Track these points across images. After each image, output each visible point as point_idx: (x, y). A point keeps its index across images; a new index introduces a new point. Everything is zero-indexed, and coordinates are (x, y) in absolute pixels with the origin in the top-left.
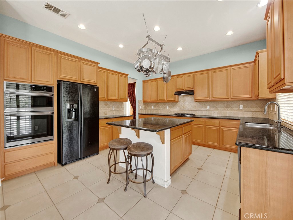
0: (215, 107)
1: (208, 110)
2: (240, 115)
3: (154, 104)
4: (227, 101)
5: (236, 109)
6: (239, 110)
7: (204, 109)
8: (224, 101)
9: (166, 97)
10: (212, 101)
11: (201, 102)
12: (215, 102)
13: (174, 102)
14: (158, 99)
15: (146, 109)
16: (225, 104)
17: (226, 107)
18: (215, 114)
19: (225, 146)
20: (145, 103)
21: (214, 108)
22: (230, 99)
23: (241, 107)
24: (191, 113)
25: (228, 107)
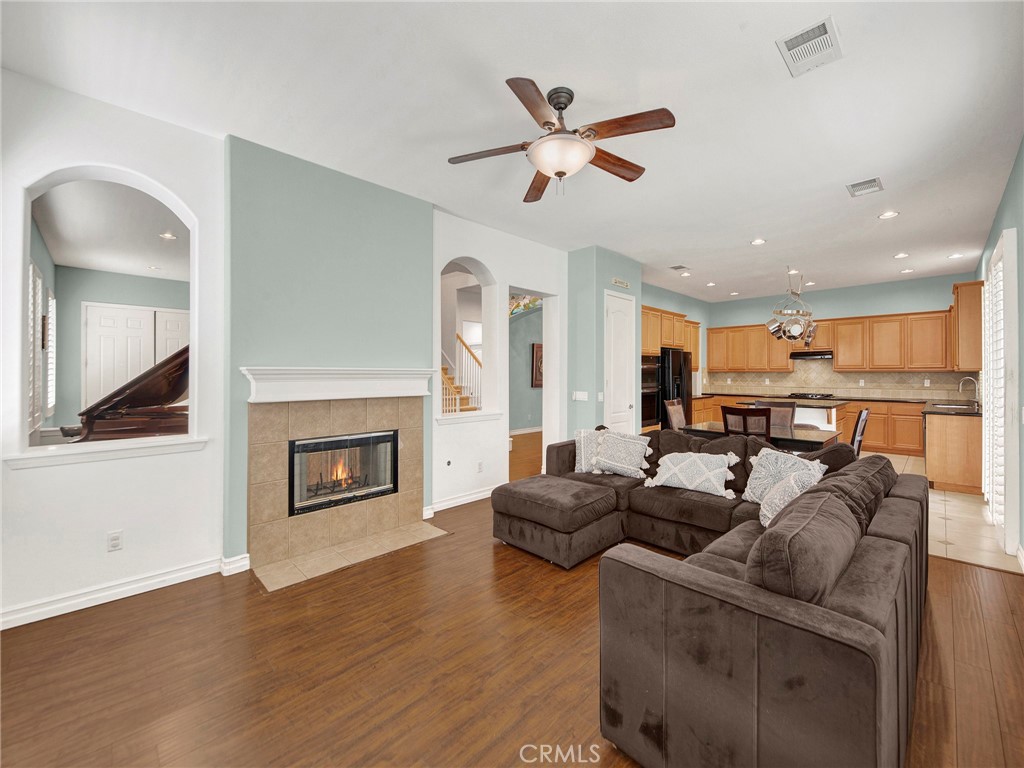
0: (875, 382)
1: (862, 388)
2: (925, 396)
3: (734, 375)
4: (901, 373)
5: (917, 386)
6: (923, 388)
7: (851, 385)
8: (895, 372)
9: (769, 362)
10: (870, 372)
11: (847, 372)
12: (876, 372)
13: (784, 373)
14: (747, 365)
15: (711, 384)
16: (897, 377)
17: (898, 382)
18: (877, 394)
19: (899, 445)
20: (712, 373)
21: (874, 384)
22: (906, 369)
23: (927, 383)
24: (822, 392)
25: (901, 382)
